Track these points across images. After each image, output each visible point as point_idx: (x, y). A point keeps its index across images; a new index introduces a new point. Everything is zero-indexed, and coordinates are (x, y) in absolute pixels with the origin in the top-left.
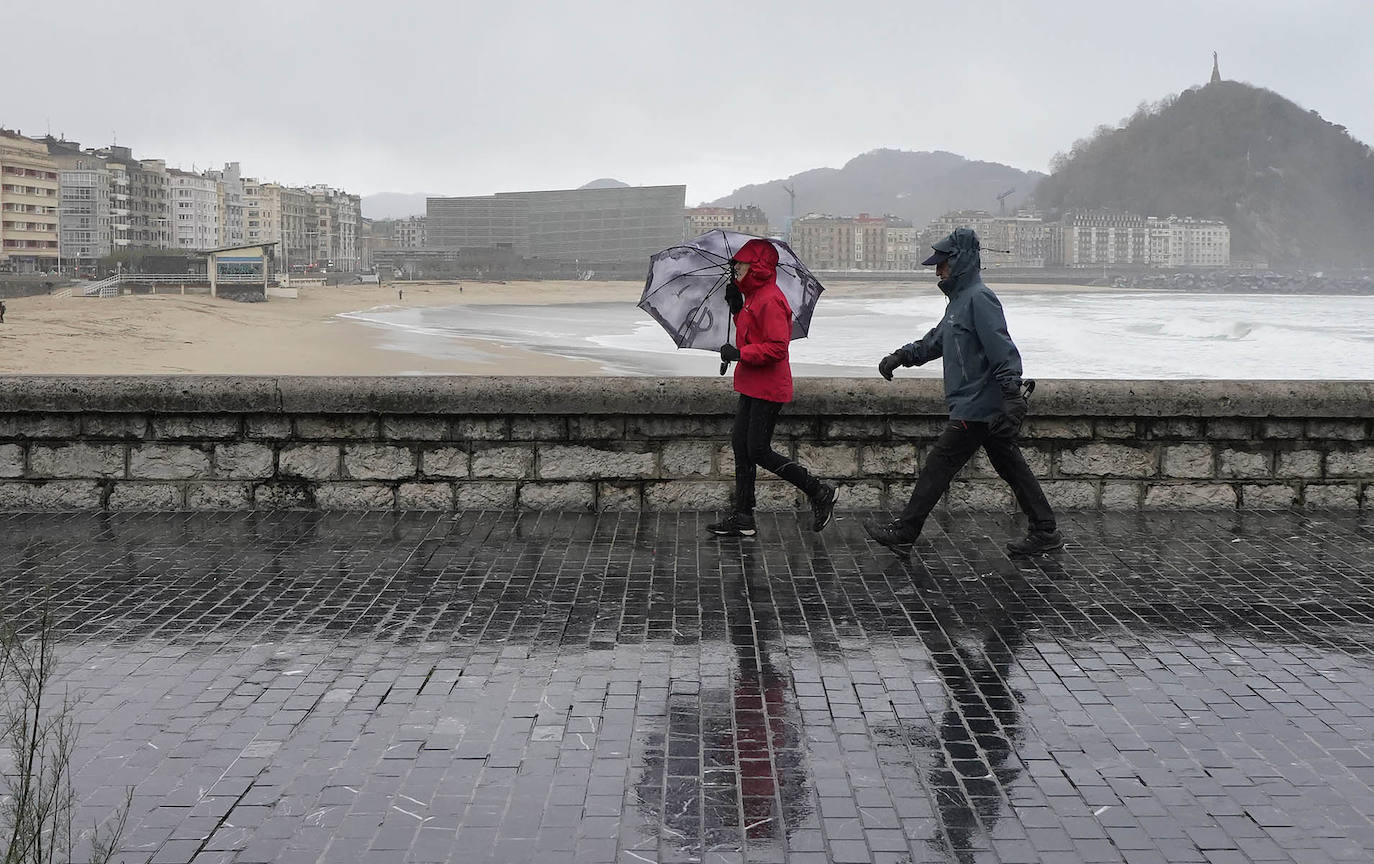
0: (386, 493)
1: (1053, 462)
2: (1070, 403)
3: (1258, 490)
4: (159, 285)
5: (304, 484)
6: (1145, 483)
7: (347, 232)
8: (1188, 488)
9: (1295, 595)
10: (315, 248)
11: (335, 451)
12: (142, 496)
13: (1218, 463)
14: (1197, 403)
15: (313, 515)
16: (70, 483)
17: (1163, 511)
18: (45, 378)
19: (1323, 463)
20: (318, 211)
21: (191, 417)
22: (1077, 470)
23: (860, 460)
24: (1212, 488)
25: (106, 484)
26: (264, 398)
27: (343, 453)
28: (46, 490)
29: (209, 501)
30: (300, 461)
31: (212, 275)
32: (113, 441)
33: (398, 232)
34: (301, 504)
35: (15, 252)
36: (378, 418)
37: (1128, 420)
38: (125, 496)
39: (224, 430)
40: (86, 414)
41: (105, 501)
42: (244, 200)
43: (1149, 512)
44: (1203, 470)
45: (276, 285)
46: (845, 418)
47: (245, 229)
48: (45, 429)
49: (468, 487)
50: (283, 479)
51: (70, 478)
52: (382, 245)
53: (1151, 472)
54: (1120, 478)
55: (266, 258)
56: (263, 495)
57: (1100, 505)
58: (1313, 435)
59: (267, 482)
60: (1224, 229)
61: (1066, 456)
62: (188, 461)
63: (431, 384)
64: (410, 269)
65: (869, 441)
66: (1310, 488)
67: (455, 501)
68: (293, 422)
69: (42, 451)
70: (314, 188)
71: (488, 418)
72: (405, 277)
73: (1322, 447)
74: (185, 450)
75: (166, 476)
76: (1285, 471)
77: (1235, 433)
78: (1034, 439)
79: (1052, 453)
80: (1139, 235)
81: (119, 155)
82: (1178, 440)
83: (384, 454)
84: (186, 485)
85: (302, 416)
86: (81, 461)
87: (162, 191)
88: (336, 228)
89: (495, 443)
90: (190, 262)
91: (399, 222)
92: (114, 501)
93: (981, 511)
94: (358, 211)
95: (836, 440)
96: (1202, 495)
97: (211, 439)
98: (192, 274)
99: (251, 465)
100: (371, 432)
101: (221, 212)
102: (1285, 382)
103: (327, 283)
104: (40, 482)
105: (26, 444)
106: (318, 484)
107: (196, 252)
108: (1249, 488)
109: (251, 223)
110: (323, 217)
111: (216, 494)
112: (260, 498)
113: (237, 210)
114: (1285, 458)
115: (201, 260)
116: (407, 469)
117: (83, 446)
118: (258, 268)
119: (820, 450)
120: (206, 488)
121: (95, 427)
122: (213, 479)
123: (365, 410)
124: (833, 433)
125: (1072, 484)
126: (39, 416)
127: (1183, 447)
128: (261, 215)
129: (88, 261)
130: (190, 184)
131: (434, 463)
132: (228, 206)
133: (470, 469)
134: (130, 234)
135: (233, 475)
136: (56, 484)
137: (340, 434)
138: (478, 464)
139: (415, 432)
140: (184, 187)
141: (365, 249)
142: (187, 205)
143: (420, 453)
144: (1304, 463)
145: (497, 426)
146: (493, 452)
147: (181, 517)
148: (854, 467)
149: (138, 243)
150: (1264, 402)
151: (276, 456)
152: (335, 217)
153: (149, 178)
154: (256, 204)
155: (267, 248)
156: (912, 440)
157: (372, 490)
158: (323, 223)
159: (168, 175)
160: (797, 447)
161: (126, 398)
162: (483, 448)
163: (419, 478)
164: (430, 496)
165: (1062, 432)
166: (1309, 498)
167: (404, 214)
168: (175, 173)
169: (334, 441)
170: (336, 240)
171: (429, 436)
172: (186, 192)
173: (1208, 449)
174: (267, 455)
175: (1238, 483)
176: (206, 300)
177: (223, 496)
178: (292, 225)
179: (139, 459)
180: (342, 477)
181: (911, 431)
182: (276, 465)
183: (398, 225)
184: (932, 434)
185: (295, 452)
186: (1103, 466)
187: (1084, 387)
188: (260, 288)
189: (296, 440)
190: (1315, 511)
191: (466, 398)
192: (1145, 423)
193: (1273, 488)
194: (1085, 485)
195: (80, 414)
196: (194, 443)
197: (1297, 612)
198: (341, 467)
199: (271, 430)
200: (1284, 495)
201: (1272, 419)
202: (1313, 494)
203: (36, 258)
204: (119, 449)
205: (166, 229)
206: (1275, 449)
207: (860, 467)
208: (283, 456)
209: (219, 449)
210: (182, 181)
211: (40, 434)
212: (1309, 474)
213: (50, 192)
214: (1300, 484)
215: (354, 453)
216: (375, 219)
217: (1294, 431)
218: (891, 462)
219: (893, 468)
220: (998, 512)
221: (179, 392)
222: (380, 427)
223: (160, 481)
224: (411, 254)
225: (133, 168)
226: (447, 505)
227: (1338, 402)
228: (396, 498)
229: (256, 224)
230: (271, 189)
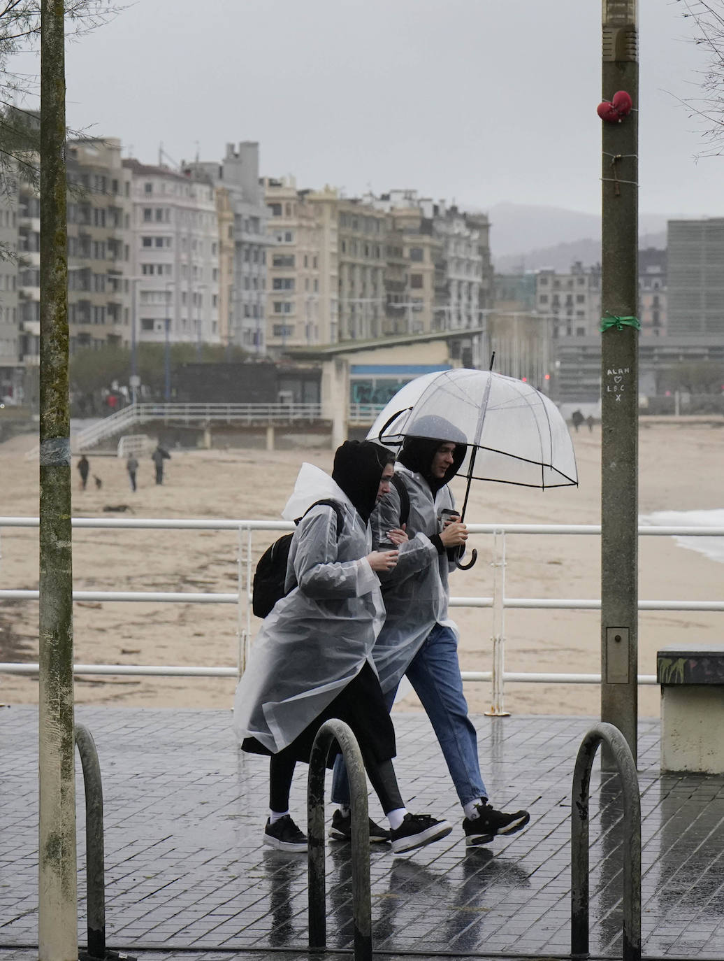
4: (221, 428)
7: (464, 300)
20: (406, 253)
33: (544, 299)
70: (385, 198)
87: (115, 212)
88: (442, 292)
91: (544, 277)
94: (484, 251)
98: (289, 405)
101: (225, 257)
110: (415, 267)
113: (256, 253)
128: (299, 262)
130: (166, 194)
132: (239, 244)
140: (155, 201)
142: (160, 242)
152: (441, 266)
153: (93, 182)
154: (289, 238)
158: (418, 281)
159: (127, 174)
168: (137, 168)
172: (159, 213)
178: (358, 285)
183: (544, 282)
205: (121, 298)
210: (149, 188)
229: (288, 283)
230: (318, 203)
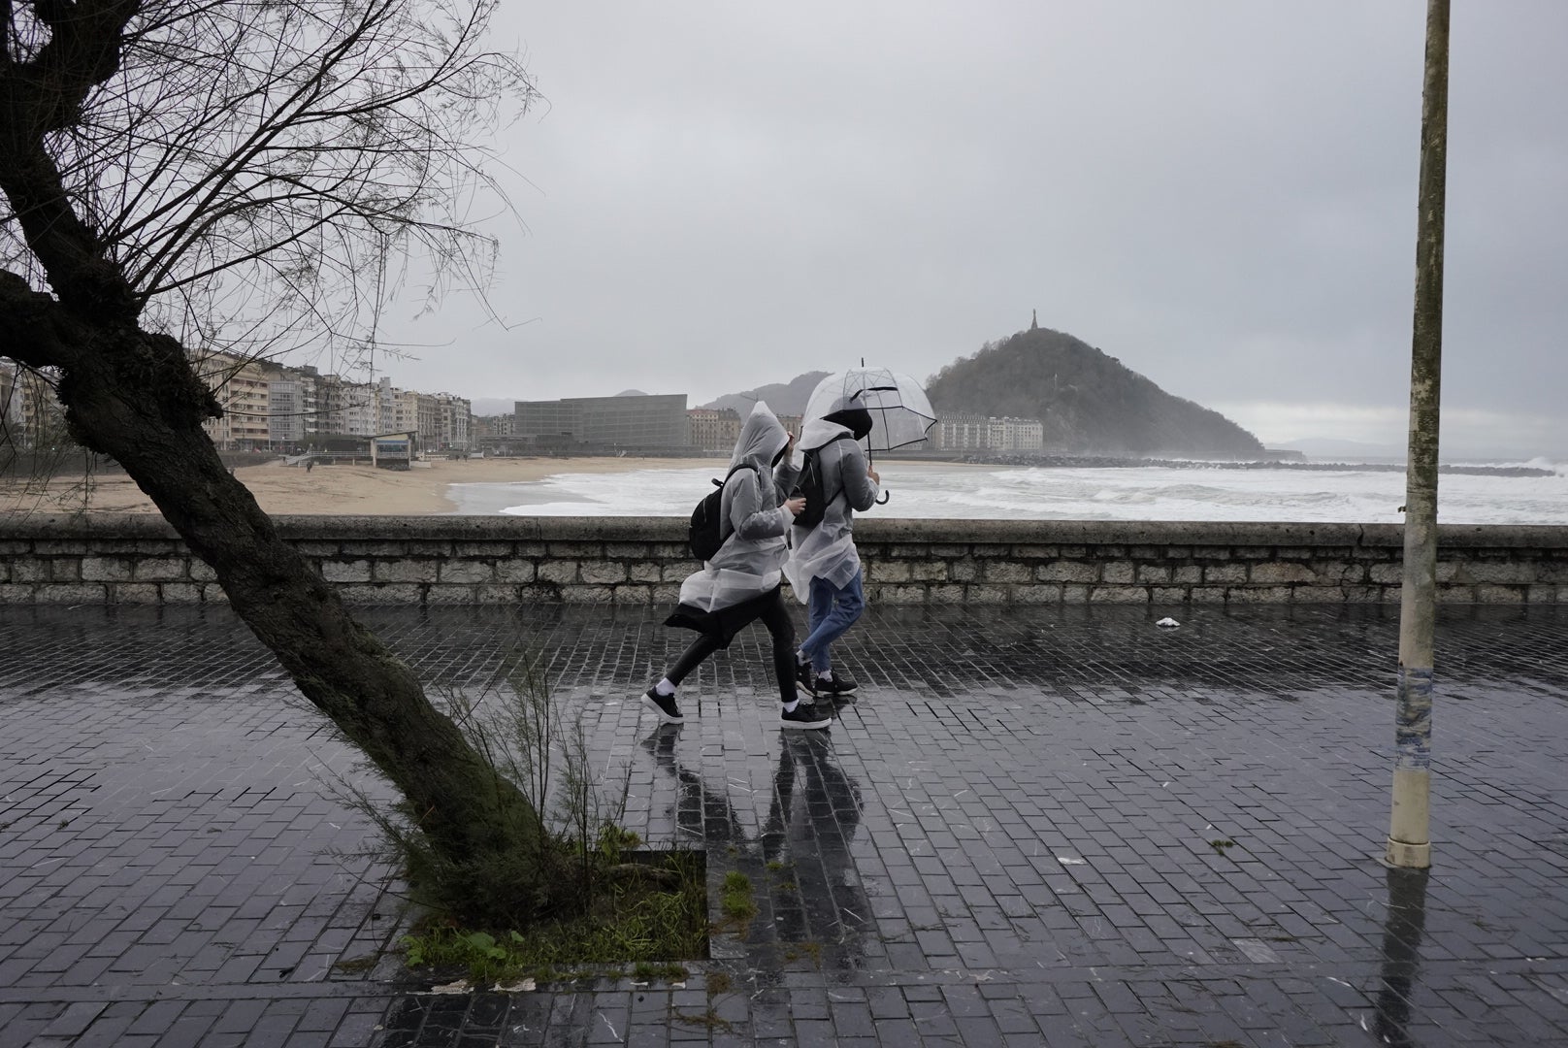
0: (607, 592)
1: (1033, 573)
2: (1045, 535)
3: (1162, 591)
5: (554, 587)
6: (1091, 586)
7: (462, 424)
8: (1117, 590)
9: (1214, 657)
10: (440, 435)
11: (574, 565)
12: (448, 594)
13: (1137, 574)
14: (1126, 536)
15: (559, 607)
16: (401, 586)
17: (1102, 604)
18: (386, 517)
19: (1203, 574)
20: (442, 410)
21: (481, 543)
22: (1048, 578)
23: (911, 571)
24: (1132, 590)
25: (425, 586)
26: (529, 531)
27: (579, 566)
28: (385, 590)
29: (492, 597)
30: (551, 572)
31: (374, 452)
32: (429, 558)
33: (495, 424)
34: (552, 599)
35: (239, 436)
36: (603, 544)
37: (1080, 546)
38: (436, 594)
39: (503, 551)
40: (412, 540)
41: (424, 597)
42: (393, 403)
43: (1095, 605)
44: (1128, 578)
45: (417, 459)
46: (901, 544)
47: (393, 422)
48: (385, 550)
49: (660, 588)
50: (539, 583)
51: (401, 583)
52: (485, 433)
53: (1095, 579)
54: (1076, 583)
55: (410, 441)
56: (527, 593)
57: (1063, 600)
58: (1197, 556)
59: (530, 585)
60: (1040, 426)
61: (1041, 569)
62: (478, 571)
63: (638, 522)
64: (504, 449)
65: (916, 559)
66: (1195, 590)
67: (652, 598)
68: (547, 546)
69: (382, 564)
71: (674, 544)
72: (501, 454)
73: (1203, 564)
74: (477, 564)
75: (464, 581)
76: (1178, 579)
77: (1149, 555)
78: (1022, 558)
79: (1033, 567)
80: (984, 429)
81: (308, 372)
82: (1112, 559)
83: (605, 568)
84: (477, 587)
85: (553, 542)
86: (408, 572)
87: (338, 396)
88: (454, 421)
89: (677, 560)
90: (359, 444)
92: (430, 597)
93: (988, 604)
94: (469, 410)
95: (896, 559)
96: (1127, 594)
97: (493, 557)
98: (360, 452)
99: (519, 574)
100: (598, 553)
101: (378, 410)
102: (1180, 523)
103: (450, 458)
104: (381, 585)
105: (372, 560)
106: (563, 586)
107: (361, 436)
108: (1157, 590)
109: (398, 418)
110: (445, 413)
111: (496, 593)
112: (526, 596)
113: (389, 409)
114: (1179, 570)
115: (365, 443)
116: (621, 577)
117: (409, 562)
118: (405, 448)
119: (886, 565)
120: (490, 589)
121: (418, 550)
122: (494, 582)
123: (595, 538)
124: (894, 554)
125: (1045, 587)
126: (382, 542)
127: (1115, 564)
128: (404, 412)
129: (289, 443)
130: (356, 391)
131: (639, 573)
132: (383, 407)
133: (661, 576)
134: (316, 425)
135: (508, 580)
136: (392, 586)
137: (578, 554)
138: (667, 573)
139: (626, 552)
140: (353, 393)
141: (474, 436)
142: (355, 406)
143: (630, 567)
144: (1191, 574)
145: (680, 549)
146: (676, 566)
147: (473, 608)
148: (907, 575)
149: (322, 431)
150: (1167, 536)
151: (536, 568)
152: (453, 414)
153: (330, 387)
154: (401, 405)
155: (410, 434)
156: (944, 559)
157: (597, 590)
158: (446, 418)
159: (343, 385)
160: (871, 563)
161: (438, 530)
162: (669, 563)
163: (629, 582)
164: (636, 594)
165: (1040, 554)
166: (1194, 596)
167: (498, 412)
168: (348, 384)
169: (573, 559)
170: (454, 429)
171: (636, 556)
172: (355, 397)
173: (1131, 565)
174: (529, 568)
175: (1149, 587)
176: (369, 469)
177: (501, 594)
178: (425, 419)
179: (446, 570)
180: (579, 582)
181: (944, 553)
182: (536, 574)
183: (495, 420)
184: (957, 555)
185: (548, 566)
186: (1065, 576)
187: (1054, 525)
188: (406, 461)
189: (548, 558)
190: (1199, 605)
191: (661, 531)
192: (1092, 548)
193: (1171, 590)
194: (1053, 587)
195: (408, 541)
196: (483, 559)
197: (1218, 666)
198: (578, 575)
199: (533, 552)
200: (1178, 594)
201: (1172, 545)
202: (1196, 594)
203: (254, 440)
204: (433, 564)
205: (342, 423)
206: (1173, 564)
207: (911, 575)
208: (540, 568)
209: (499, 564)
210: (351, 389)
211: (381, 554)
212: (1194, 581)
213: (263, 396)
214: (1189, 587)
215: (586, 568)
216: (480, 415)
217: (1185, 553)
218: (931, 573)
219: (932, 576)
220: (999, 605)
221: (474, 526)
222: (604, 550)
223: (460, 585)
224: (504, 439)
225: (319, 381)
226: (646, 600)
227: (1214, 535)
228: (613, 595)
229: (401, 418)
230: (411, 396)
